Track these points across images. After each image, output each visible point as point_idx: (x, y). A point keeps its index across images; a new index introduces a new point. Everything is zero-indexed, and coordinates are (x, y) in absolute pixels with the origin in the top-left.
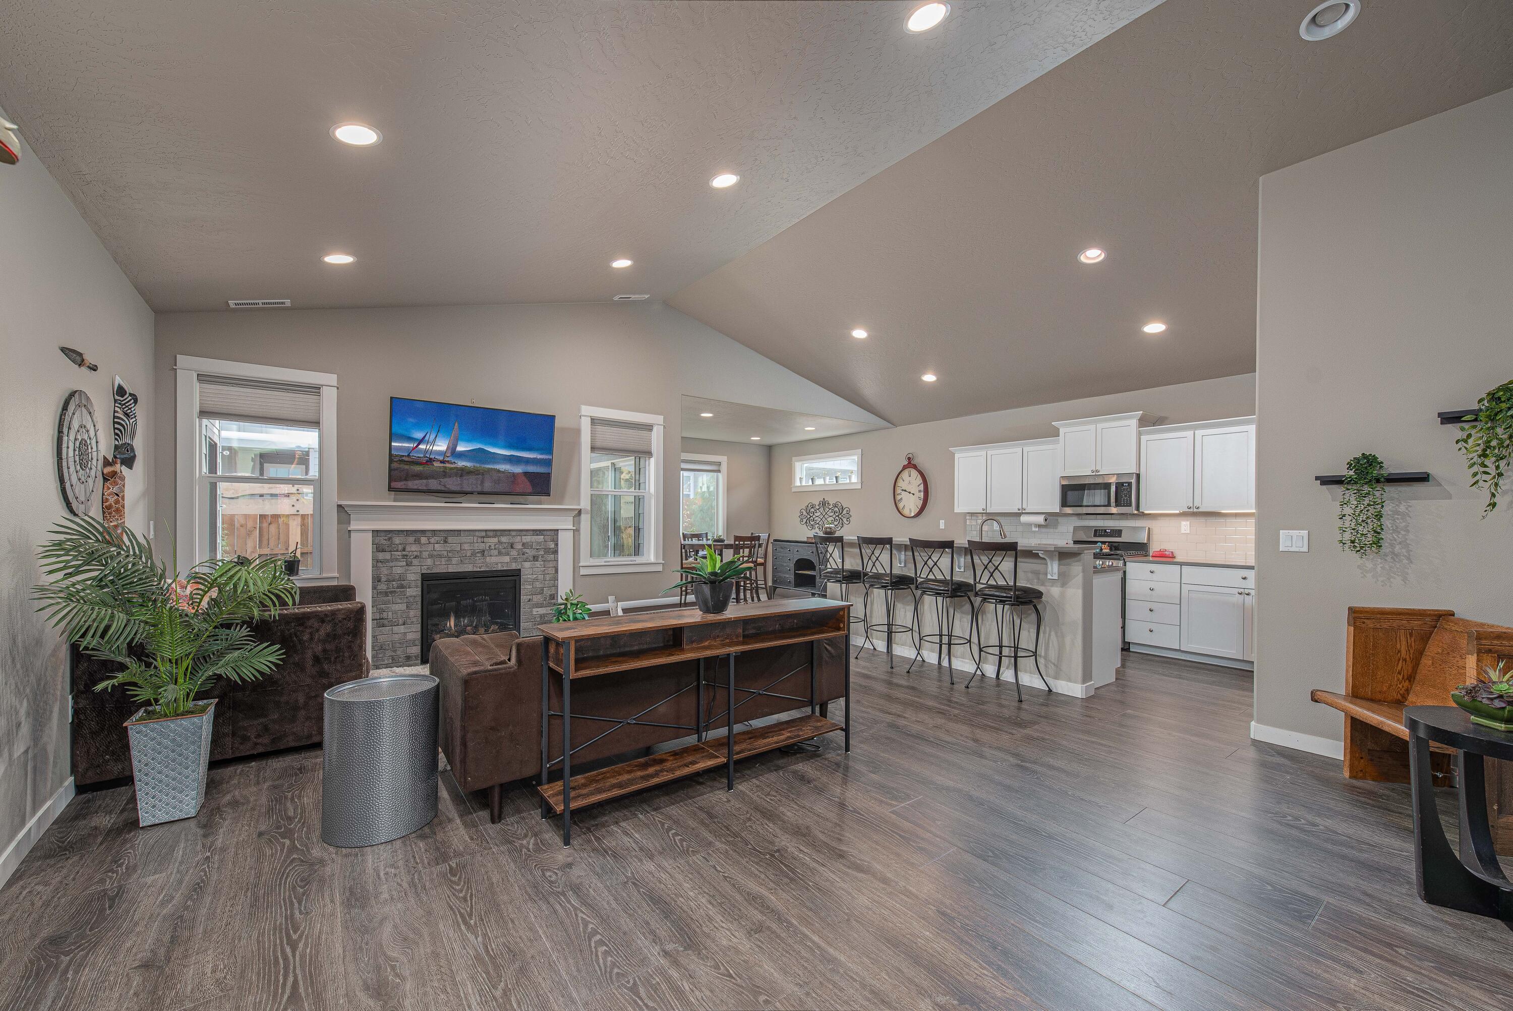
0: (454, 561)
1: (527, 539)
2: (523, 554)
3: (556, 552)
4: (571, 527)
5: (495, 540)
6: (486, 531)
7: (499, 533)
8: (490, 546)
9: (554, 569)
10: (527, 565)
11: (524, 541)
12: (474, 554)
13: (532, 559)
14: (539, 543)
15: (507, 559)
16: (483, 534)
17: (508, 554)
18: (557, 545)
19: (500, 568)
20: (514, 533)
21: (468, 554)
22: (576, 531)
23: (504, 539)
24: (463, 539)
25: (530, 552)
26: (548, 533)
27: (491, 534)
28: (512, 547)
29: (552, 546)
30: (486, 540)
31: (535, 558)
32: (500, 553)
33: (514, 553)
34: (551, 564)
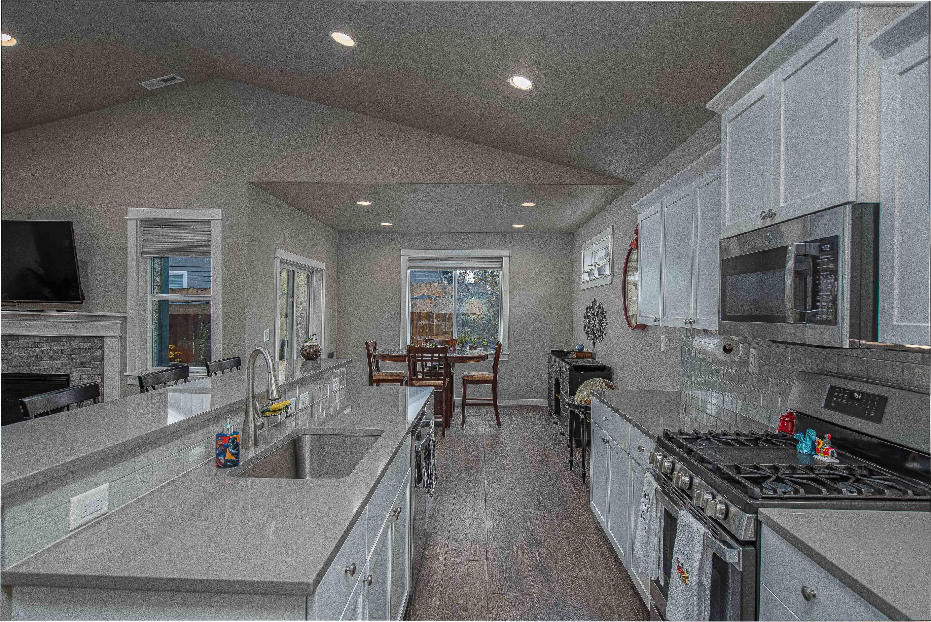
0: (14, 362)
1: (76, 345)
2: (72, 360)
3: (102, 359)
4: (117, 334)
5: (47, 345)
6: (40, 336)
7: (50, 339)
8: (43, 351)
9: (100, 376)
10: (76, 370)
11: (73, 347)
12: (29, 357)
13: (80, 365)
14: (87, 350)
15: (57, 364)
16: (37, 340)
17: (58, 359)
18: (103, 352)
19: (50, 372)
20: (64, 339)
21: (25, 358)
22: (123, 339)
23: (55, 345)
24: (21, 342)
25: (79, 359)
26: (95, 340)
27: (44, 340)
28: (62, 353)
29: (99, 353)
30: (39, 345)
31: (83, 365)
32: (51, 358)
33: (63, 358)
34: (98, 372)
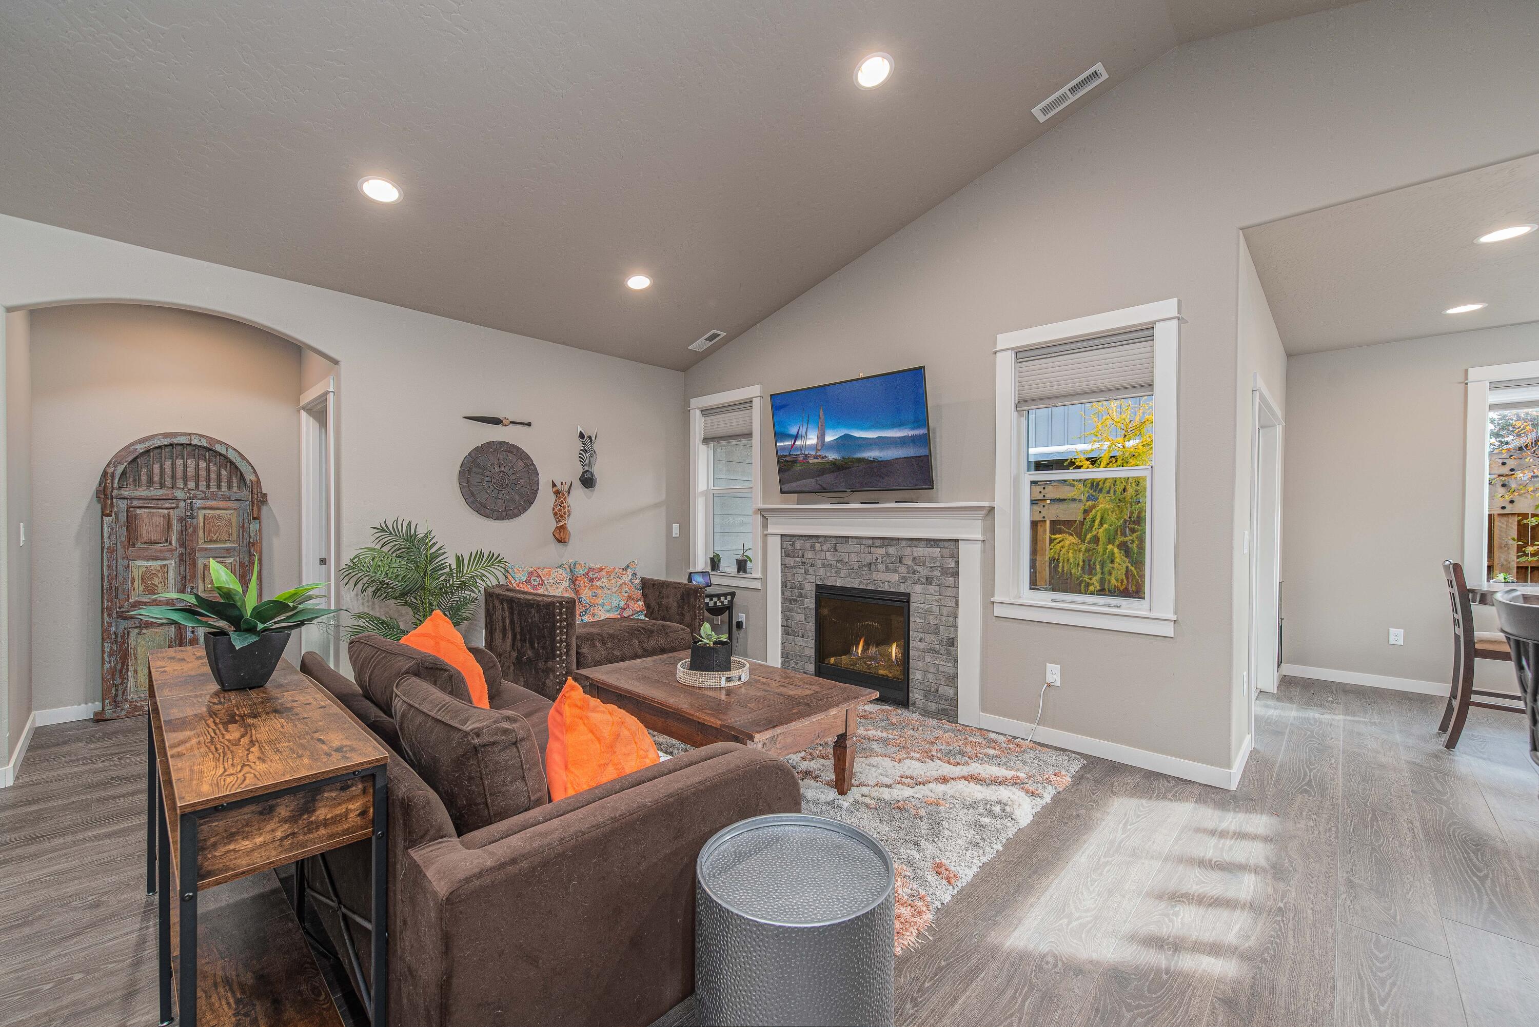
0: (843, 573)
1: (920, 551)
2: (914, 573)
3: (955, 574)
4: (980, 537)
5: (882, 551)
6: (873, 538)
7: (886, 542)
8: (877, 559)
9: (953, 600)
10: (918, 588)
11: (916, 554)
12: (861, 567)
13: (924, 581)
14: (934, 559)
15: (894, 577)
16: (870, 542)
17: (896, 571)
18: (957, 563)
19: (886, 588)
20: (903, 543)
21: (856, 567)
22: (988, 543)
23: (892, 550)
24: (852, 547)
25: (923, 572)
26: (946, 544)
27: (878, 542)
28: (901, 562)
29: (952, 565)
30: (873, 550)
31: (929, 581)
32: (887, 569)
33: (903, 570)
34: (949, 592)
